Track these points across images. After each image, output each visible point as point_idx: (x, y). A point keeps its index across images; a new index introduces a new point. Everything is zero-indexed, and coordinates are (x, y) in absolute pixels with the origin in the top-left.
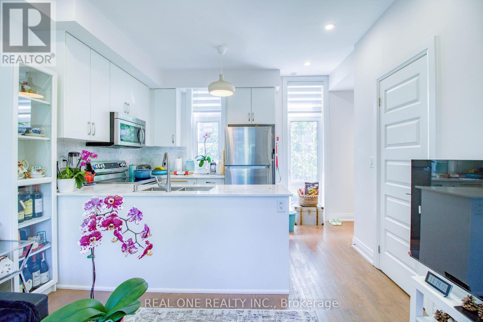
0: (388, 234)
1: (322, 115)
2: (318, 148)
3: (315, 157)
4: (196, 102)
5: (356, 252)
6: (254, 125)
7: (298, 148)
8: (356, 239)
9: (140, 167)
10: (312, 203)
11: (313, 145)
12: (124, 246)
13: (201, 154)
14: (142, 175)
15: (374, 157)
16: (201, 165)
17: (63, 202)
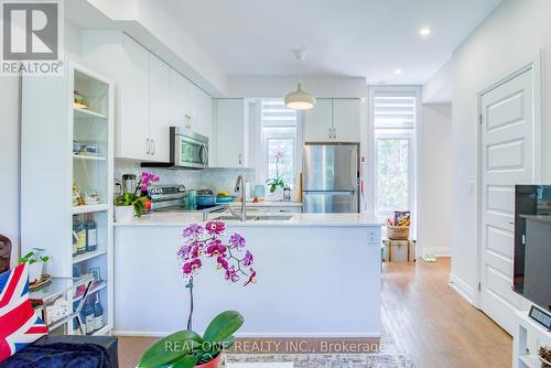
0: (490, 269)
1: (414, 131)
2: (409, 171)
3: (406, 181)
4: (267, 114)
5: (454, 291)
6: (336, 144)
7: (385, 171)
8: (453, 276)
9: (200, 192)
10: (403, 235)
11: (403, 166)
12: (228, 273)
13: (272, 177)
14: (206, 202)
15: (474, 182)
16: (272, 191)
17: (121, 234)
